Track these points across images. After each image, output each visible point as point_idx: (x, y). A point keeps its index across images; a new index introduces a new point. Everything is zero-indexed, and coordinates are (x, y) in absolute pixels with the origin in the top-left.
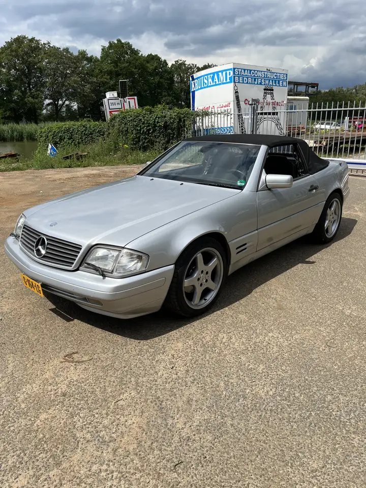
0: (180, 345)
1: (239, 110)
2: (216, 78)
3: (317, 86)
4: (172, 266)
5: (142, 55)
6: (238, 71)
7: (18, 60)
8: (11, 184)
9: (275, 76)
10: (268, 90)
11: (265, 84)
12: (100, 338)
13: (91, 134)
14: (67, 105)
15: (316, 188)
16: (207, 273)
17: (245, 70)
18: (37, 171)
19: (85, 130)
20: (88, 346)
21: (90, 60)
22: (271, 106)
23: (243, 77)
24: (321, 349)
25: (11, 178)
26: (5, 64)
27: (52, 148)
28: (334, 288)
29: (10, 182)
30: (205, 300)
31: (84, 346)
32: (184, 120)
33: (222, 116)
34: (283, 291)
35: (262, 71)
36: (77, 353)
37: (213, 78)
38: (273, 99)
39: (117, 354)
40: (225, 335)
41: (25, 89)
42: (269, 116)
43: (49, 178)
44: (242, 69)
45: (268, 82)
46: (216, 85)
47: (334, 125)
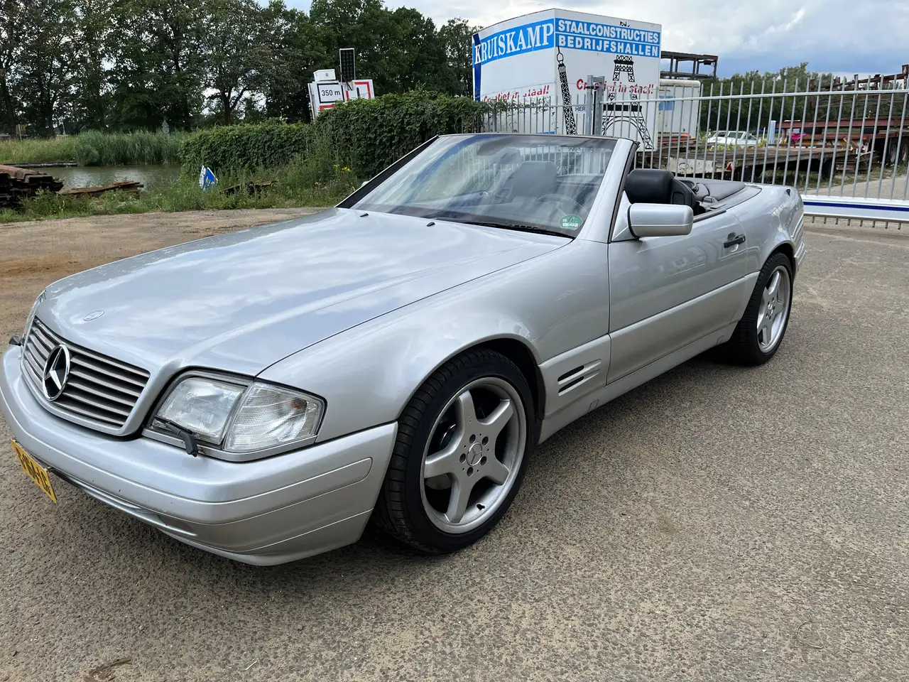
0: (408, 635)
1: (567, 100)
2: (523, 39)
3: (716, 61)
4: (391, 428)
5: (387, 8)
6: (565, 25)
7: (157, 15)
8: (105, 237)
9: (637, 36)
10: (624, 63)
11: (616, 52)
12: (202, 614)
13: (281, 146)
14: (246, 99)
15: (740, 241)
16: (485, 440)
17: (577, 23)
18: (169, 214)
19: (272, 139)
20: (162, 640)
21: (290, 16)
22: (627, 94)
23: (575, 37)
24: (782, 654)
25: (112, 227)
26: (132, 22)
27: (208, 174)
28: (792, 474)
29: (104, 234)
30: (480, 507)
31: (152, 640)
32: (460, 120)
33: (534, 110)
34: (669, 481)
35: (611, 27)
36: (127, 661)
37: (516, 40)
38: (632, 80)
39: (235, 668)
40: (528, 606)
41: (169, 68)
42: (626, 114)
43: (188, 226)
44: (572, 21)
45: (622, 47)
46: (521, 52)
47: (745, 138)
